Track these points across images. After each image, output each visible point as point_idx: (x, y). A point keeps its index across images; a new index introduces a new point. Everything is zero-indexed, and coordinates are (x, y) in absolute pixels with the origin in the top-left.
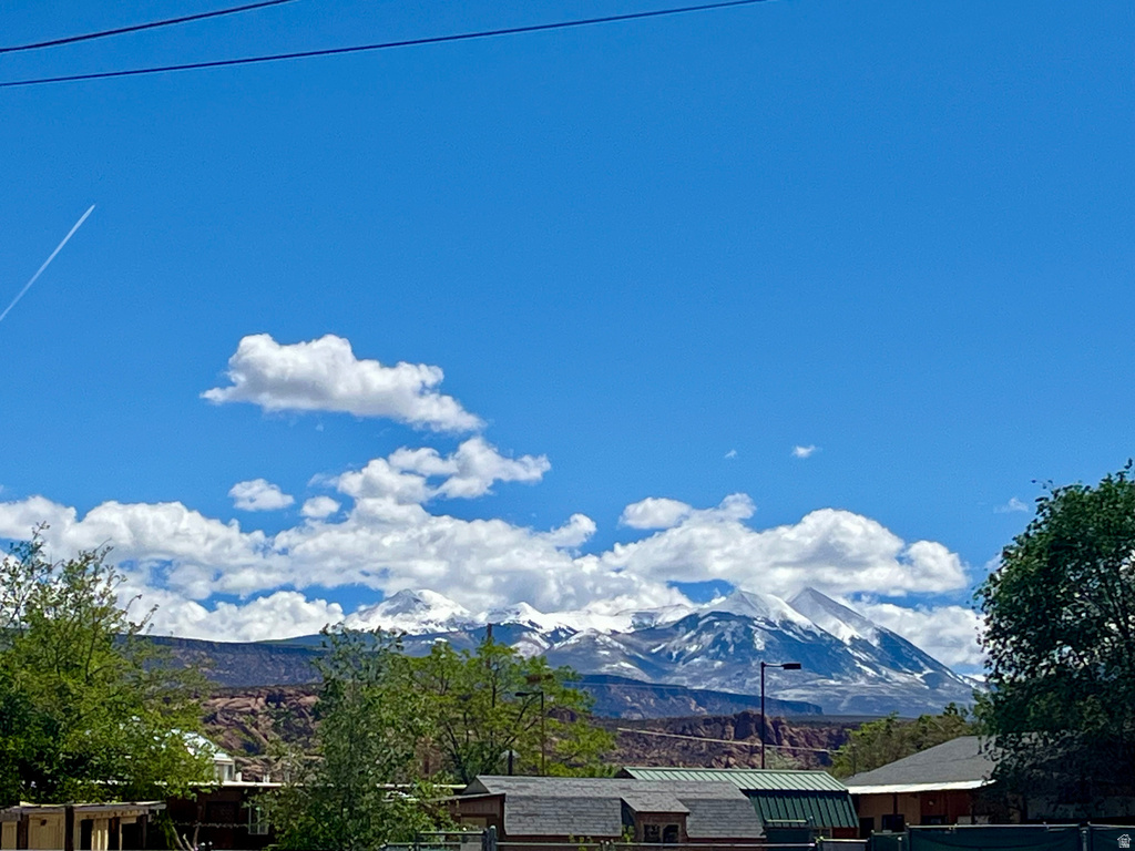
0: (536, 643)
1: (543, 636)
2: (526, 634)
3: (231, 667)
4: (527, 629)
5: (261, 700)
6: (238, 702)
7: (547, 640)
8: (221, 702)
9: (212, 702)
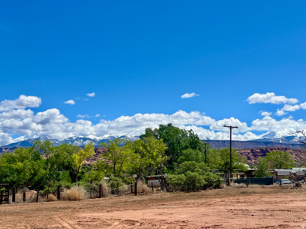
0: (297, 139)
1: (298, 138)
2: (295, 138)
3: (244, 145)
4: (295, 137)
5: (250, 151)
6: (246, 151)
7: (299, 138)
8: (243, 151)
9: (241, 151)
